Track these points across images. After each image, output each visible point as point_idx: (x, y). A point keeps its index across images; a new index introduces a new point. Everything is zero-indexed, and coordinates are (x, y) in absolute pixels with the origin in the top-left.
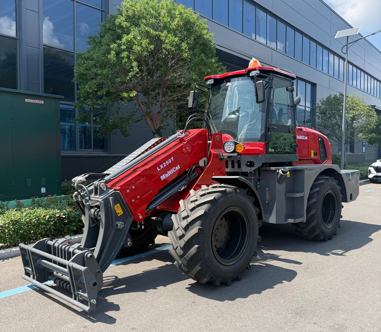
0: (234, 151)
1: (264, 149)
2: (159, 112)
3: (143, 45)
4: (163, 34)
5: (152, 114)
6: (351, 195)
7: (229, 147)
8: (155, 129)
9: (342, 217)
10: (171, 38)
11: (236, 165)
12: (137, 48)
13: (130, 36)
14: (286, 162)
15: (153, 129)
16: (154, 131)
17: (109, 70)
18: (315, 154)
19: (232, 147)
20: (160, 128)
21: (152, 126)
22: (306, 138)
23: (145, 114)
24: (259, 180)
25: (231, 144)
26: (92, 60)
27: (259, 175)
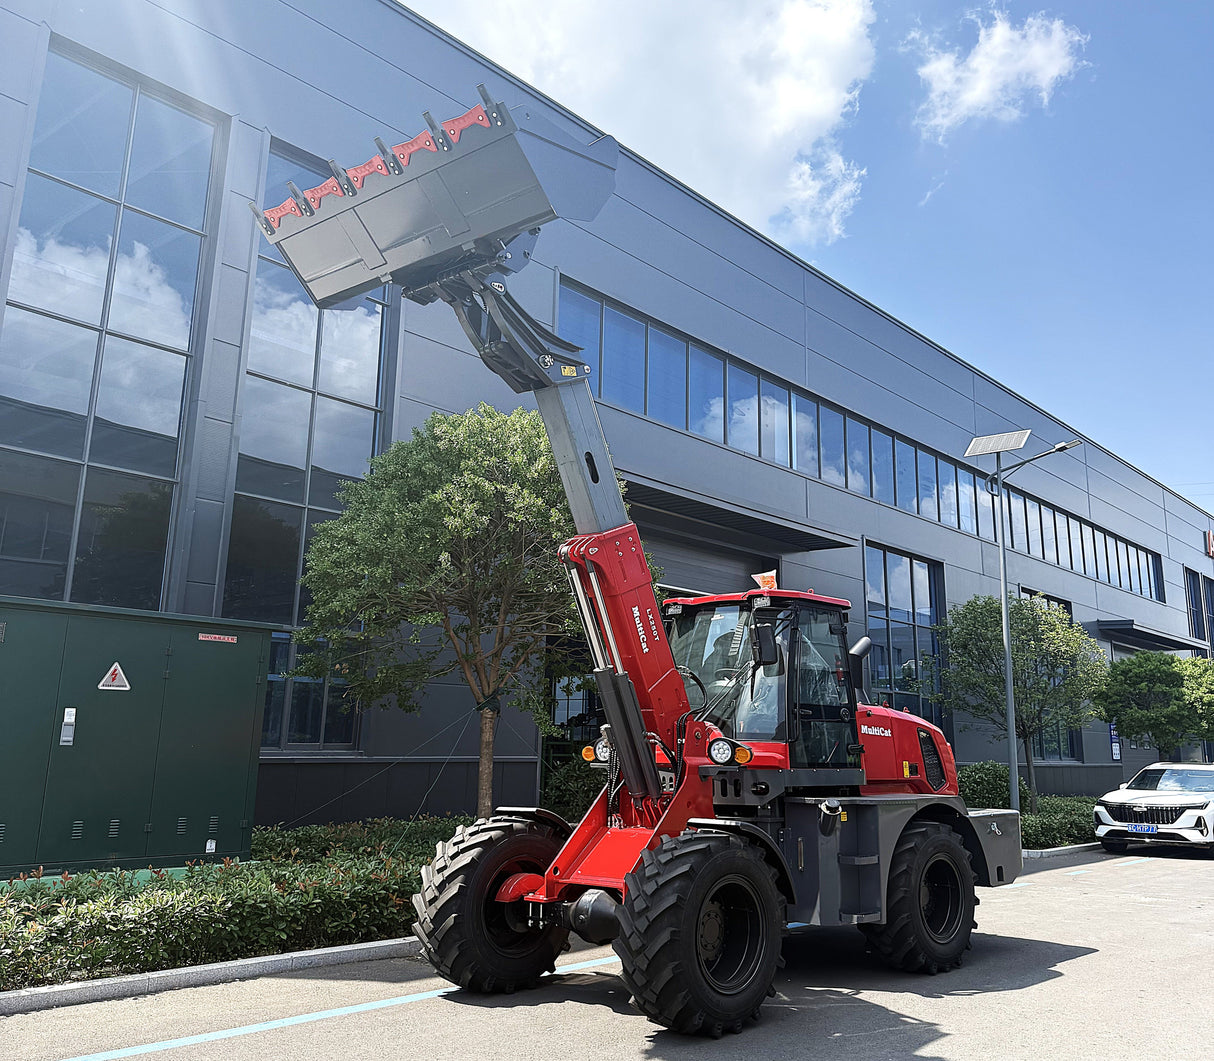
0: (731, 761)
1: (786, 757)
2: (496, 655)
3: (466, 514)
4: (510, 491)
5: (478, 657)
6: (1000, 869)
7: (721, 753)
8: (483, 694)
9: (975, 926)
10: (528, 498)
11: (730, 788)
12: (452, 522)
13: (439, 496)
14: (842, 787)
15: (481, 695)
16: (482, 700)
17: (387, 569)
18: (913, 770)
19: (727, 752)
20: (496, 692)
21: (476, 689)
22: (888, 733)
23: (463, 660)
24: (783, 825)
25: (725, 747)
26: (352, 542)
27: (782, 814)
